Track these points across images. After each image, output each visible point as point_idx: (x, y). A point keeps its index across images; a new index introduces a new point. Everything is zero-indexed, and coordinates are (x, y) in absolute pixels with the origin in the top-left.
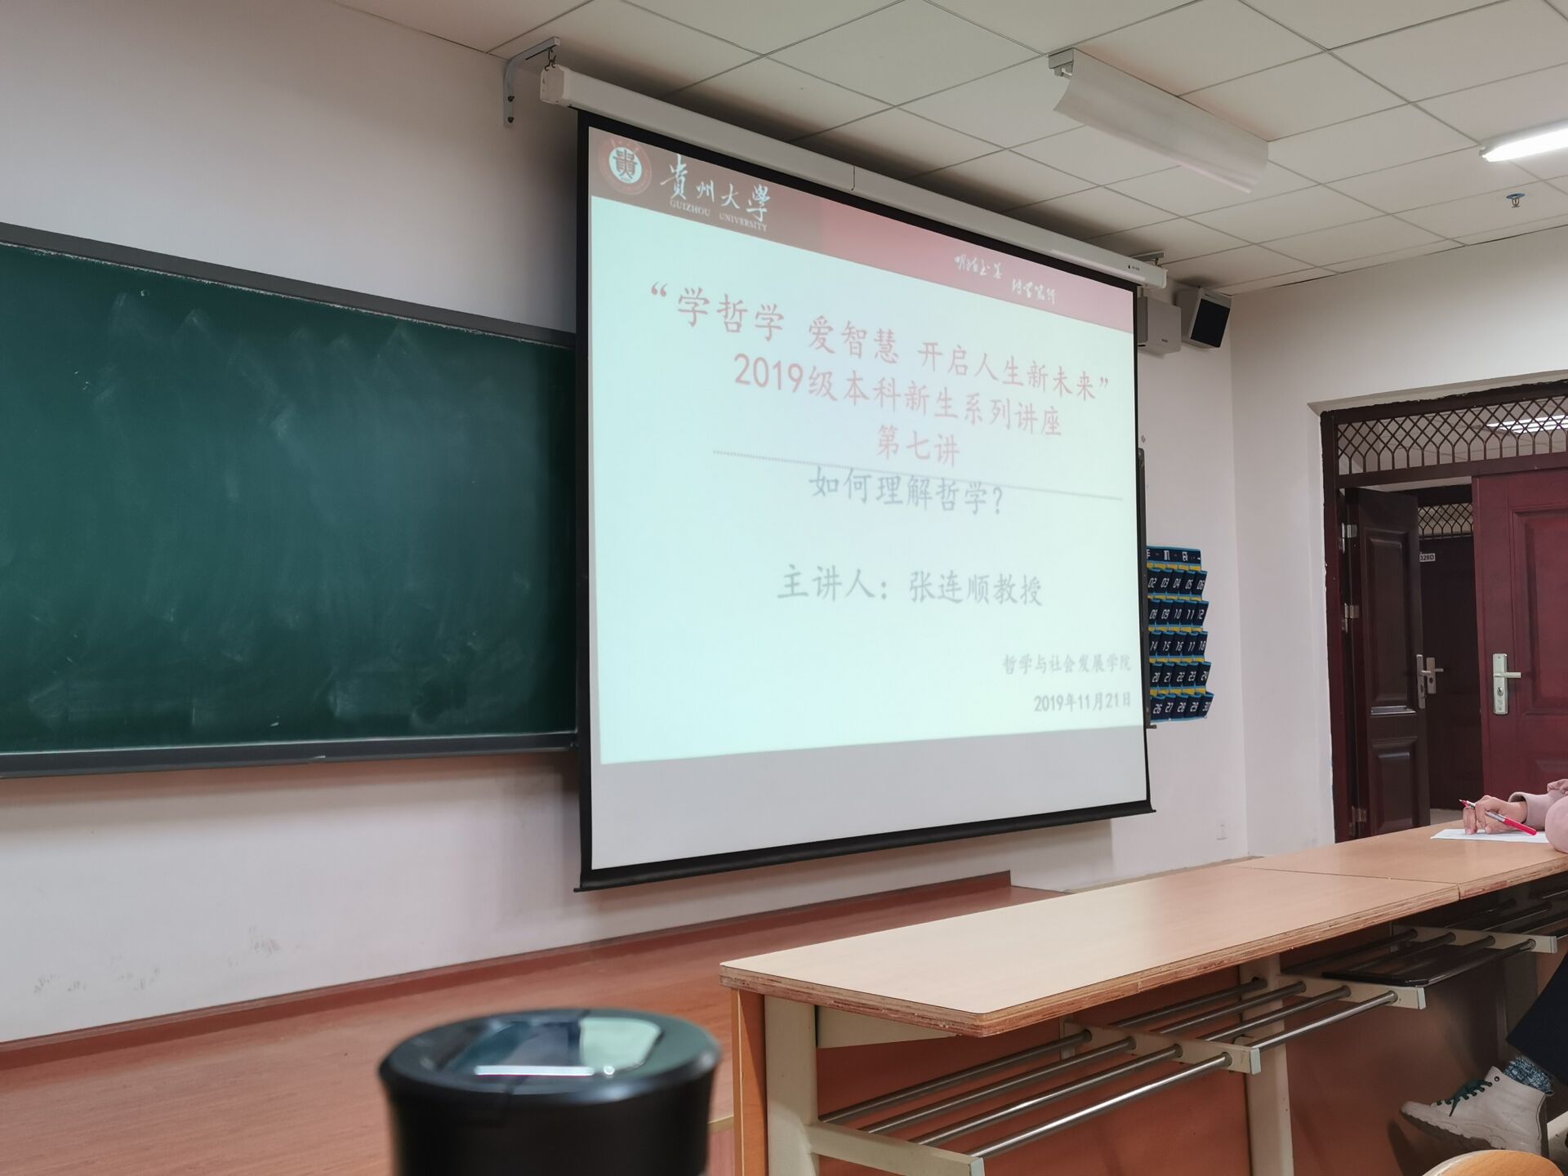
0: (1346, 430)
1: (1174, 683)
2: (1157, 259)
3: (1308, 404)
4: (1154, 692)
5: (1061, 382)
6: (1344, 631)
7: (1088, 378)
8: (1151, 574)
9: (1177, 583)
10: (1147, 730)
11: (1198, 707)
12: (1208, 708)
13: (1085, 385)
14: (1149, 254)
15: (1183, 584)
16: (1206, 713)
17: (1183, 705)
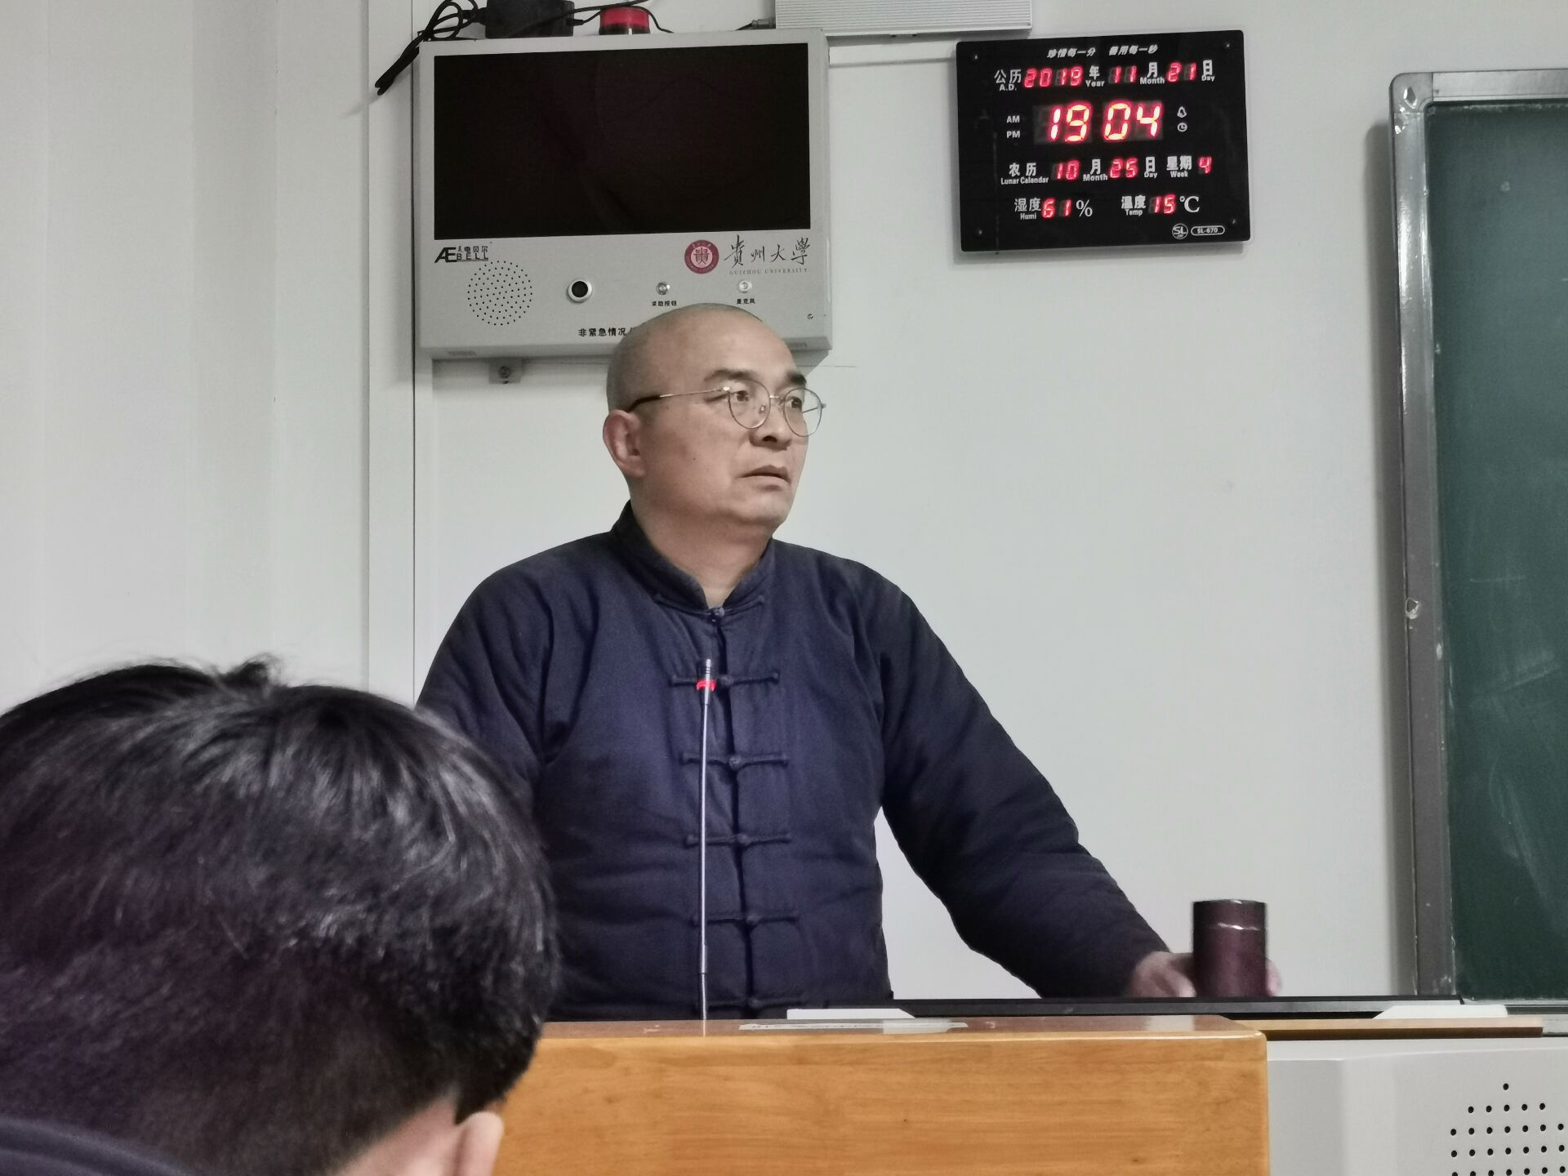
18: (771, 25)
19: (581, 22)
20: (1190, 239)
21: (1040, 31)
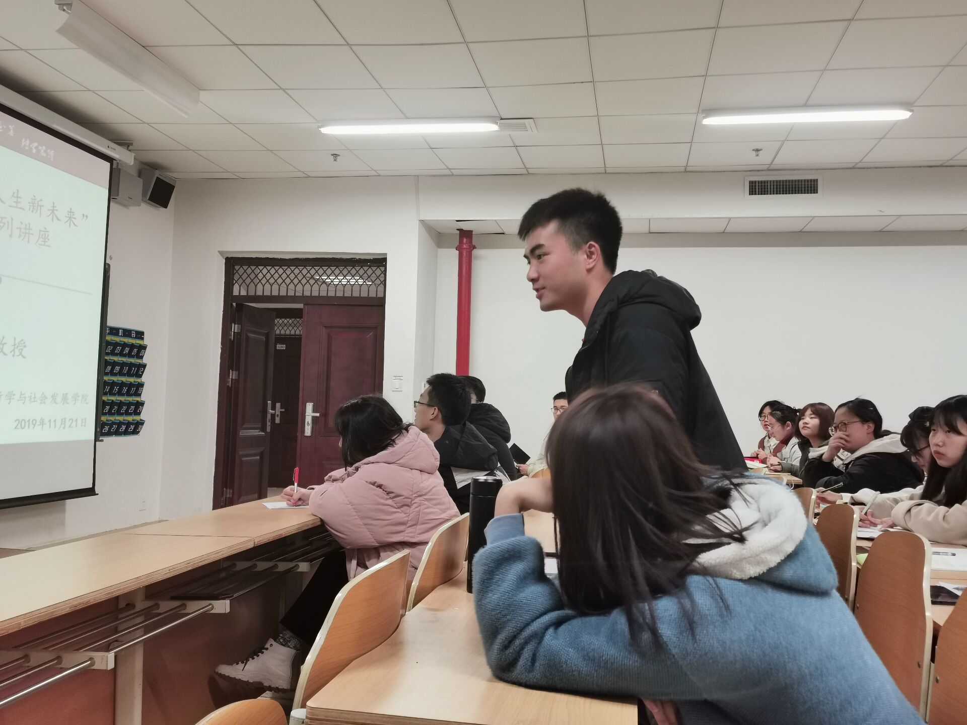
0: (239, 269)
1: (119, 413)
2: (128, 146)
3: (219, 252)
4: (104, 418)
5: (53, 212)
6: (229, 386)
7: (73, 212)
8: (109, 343)
9: (127, 350)
10: (97, 443)
11: (134, 428)
12: (141, 429)
13: (71, 216)
14: (123, 142)
15: (130, 351)
16: (139, 432)
17: (124, 427)
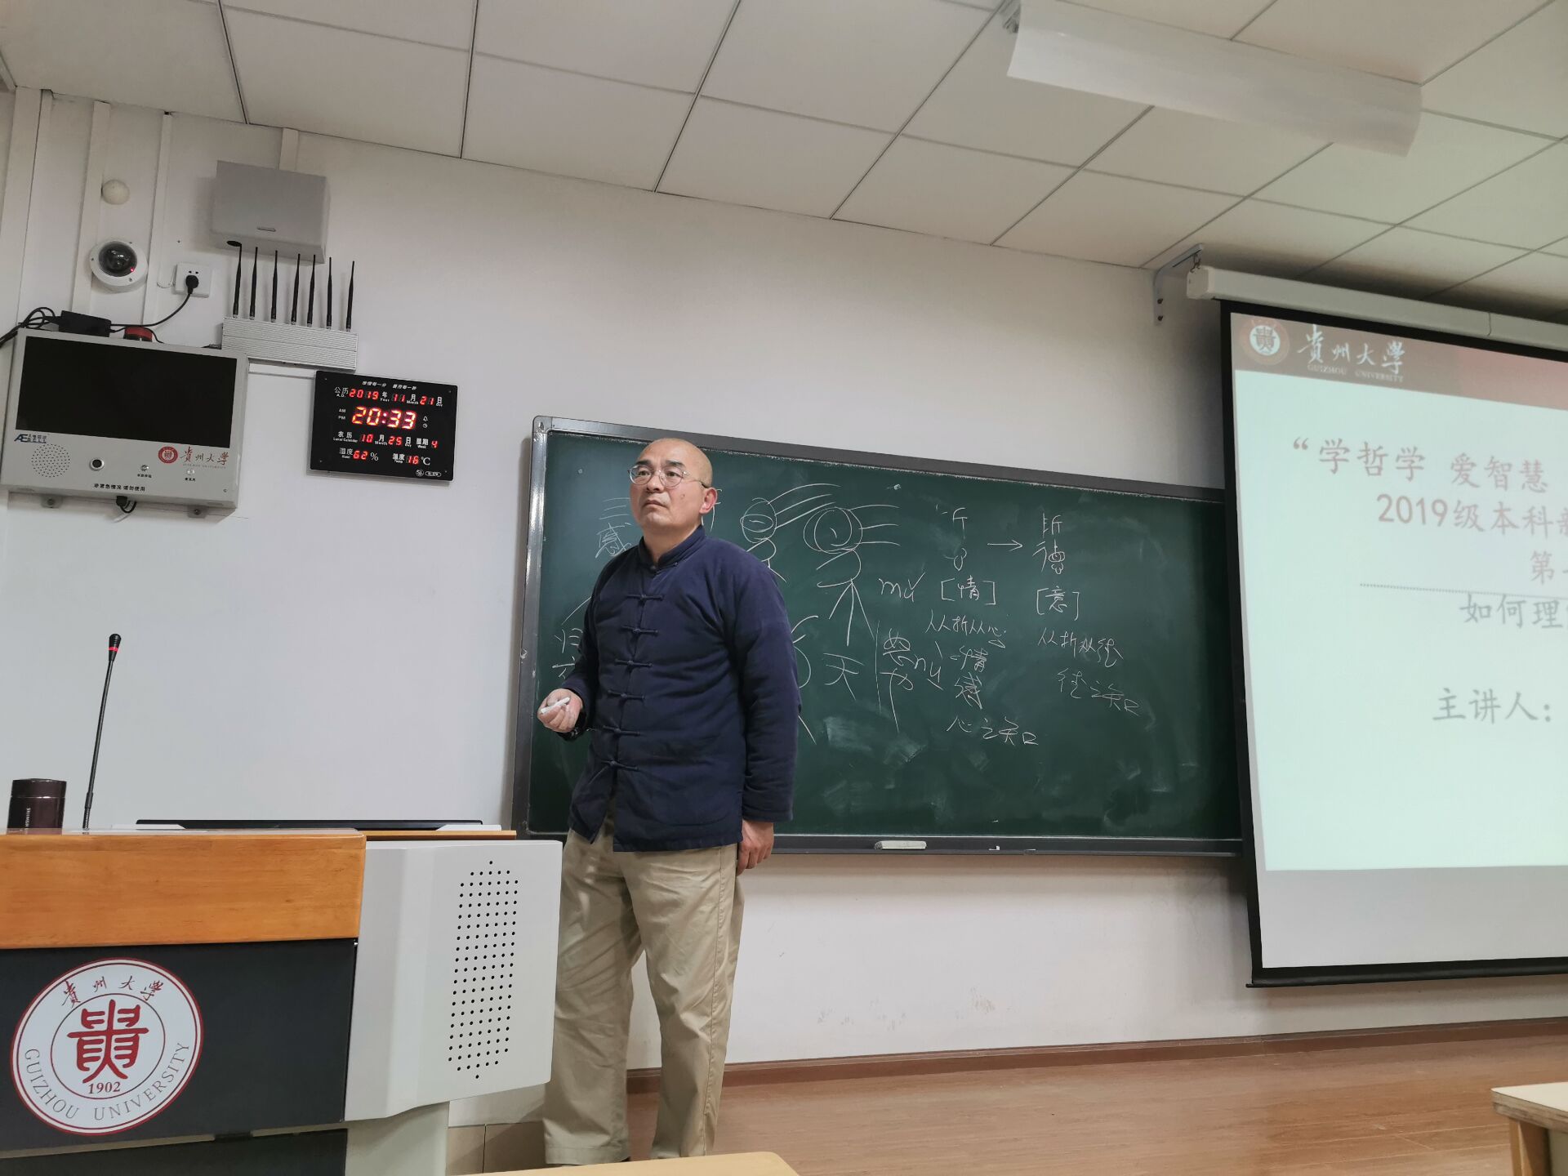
18: (219, 347)
19: (114, 331)
20: (425, 477)
21: (360, 372)
